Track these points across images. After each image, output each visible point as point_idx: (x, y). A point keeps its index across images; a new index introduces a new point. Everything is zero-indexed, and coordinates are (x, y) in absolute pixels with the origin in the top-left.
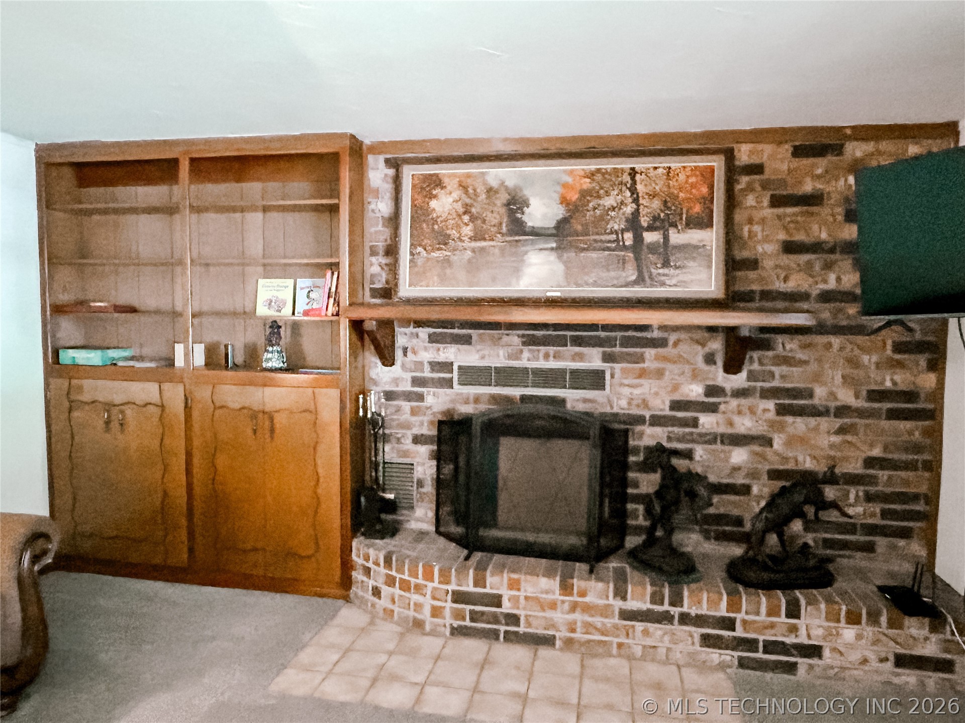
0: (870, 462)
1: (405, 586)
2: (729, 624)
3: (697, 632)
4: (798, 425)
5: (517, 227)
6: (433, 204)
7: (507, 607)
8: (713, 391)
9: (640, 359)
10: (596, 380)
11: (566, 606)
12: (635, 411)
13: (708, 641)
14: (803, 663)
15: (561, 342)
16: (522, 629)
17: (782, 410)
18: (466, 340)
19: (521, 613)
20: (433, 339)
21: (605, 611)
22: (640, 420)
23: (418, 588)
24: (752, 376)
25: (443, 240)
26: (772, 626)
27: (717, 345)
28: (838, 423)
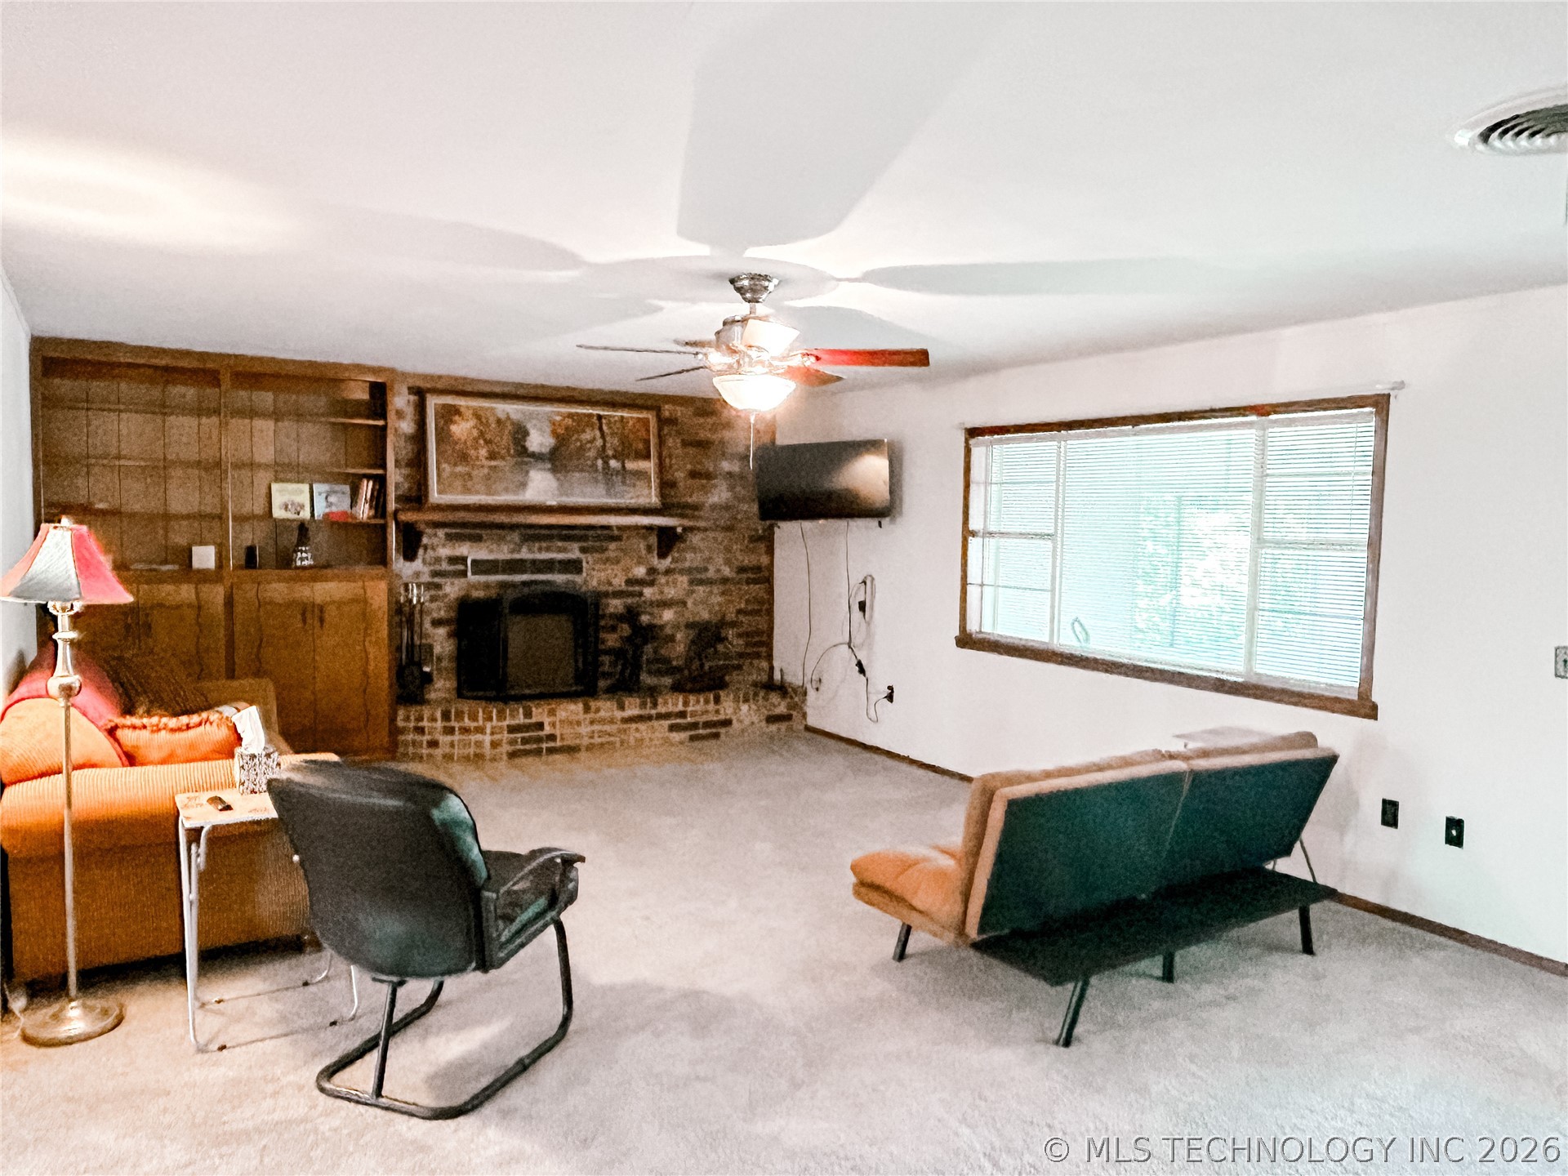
0: (739, 612)
1: (465, 730)
2: (682, 714)
3: (666, 723)
4: (701, 590)
5: (523, 451)
6: (454, 428)
7: (548, 730)
8: (652, 571)
9: (604, 550)
10: (574, 566)
11: (587, 722)
12: (603, 588)
13: (672, 728)
14: (723, 731)
15: (550, 538)
16: (558, 744)
17: (691, 582)
18: (477, 539)
19: (558, 733)
20: (449, 537)
21: (612, 721)
22: (606, 595)
23: (480, 730)
24: (674, 561)
25: (464, 458)
26: (707, 712)
27: (653, 540)
28: (722, 588)
